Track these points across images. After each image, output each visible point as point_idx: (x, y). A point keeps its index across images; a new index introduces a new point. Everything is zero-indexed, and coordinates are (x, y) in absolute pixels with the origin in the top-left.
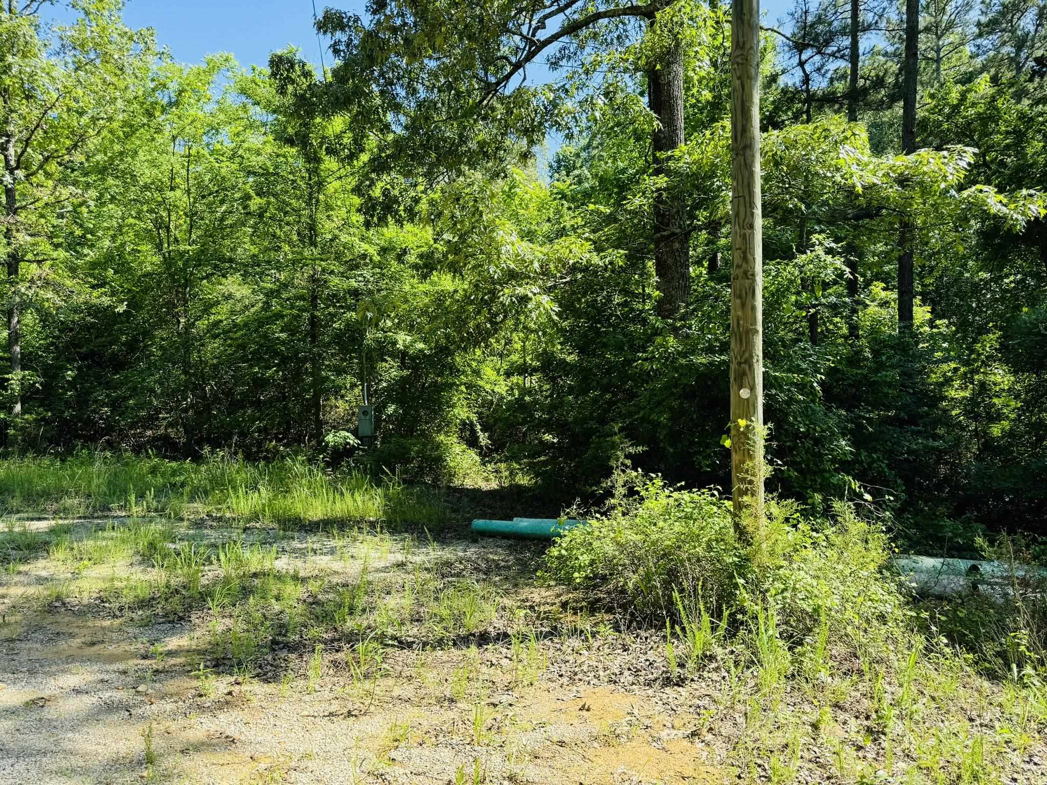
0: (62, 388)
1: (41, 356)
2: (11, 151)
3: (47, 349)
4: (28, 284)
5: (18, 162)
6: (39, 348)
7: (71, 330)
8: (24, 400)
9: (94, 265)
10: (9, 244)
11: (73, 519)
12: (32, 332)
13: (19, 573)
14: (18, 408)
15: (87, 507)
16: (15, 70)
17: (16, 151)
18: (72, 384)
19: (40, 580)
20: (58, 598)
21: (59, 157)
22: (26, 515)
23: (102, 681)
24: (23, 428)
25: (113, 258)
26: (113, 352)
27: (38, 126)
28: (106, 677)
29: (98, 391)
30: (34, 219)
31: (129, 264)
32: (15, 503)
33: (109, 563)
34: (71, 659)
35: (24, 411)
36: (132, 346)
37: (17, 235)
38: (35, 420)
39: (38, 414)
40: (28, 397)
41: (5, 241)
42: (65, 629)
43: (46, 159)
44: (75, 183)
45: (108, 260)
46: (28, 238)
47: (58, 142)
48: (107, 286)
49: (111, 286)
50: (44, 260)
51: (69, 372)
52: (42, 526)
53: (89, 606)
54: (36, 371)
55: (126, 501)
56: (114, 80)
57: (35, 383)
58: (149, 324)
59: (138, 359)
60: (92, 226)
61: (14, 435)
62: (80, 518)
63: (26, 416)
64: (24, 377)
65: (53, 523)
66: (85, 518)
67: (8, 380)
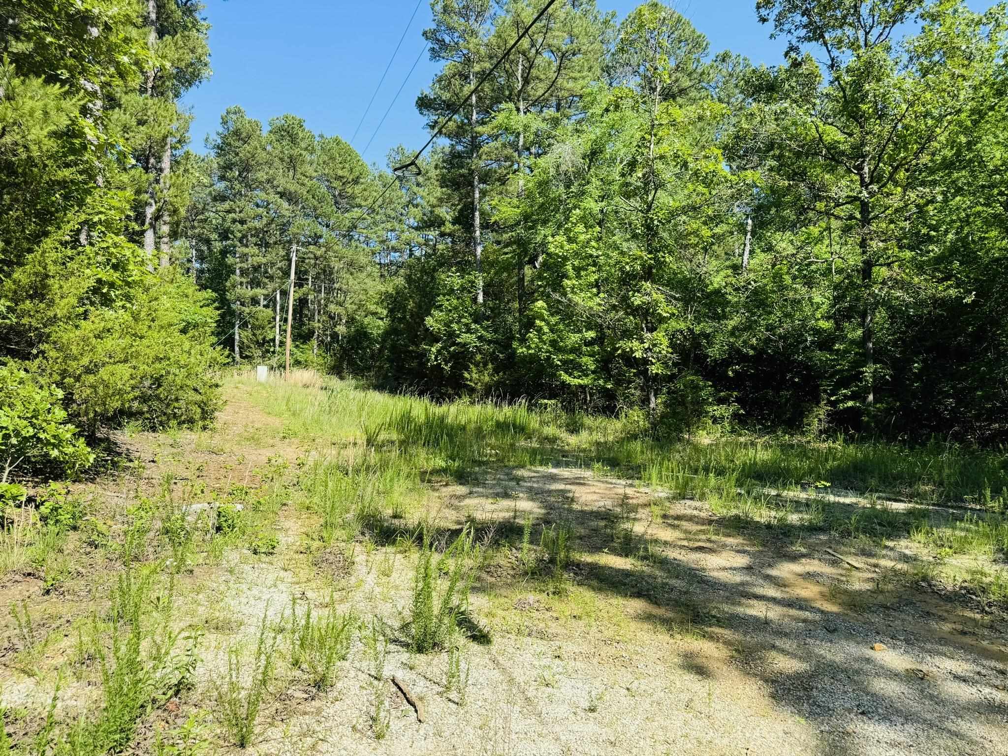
0: (908, 380)
1: (890, 350)
2: (866, 170)
3: (894, 343)
4: (880, 286)
5: (871, 177)
6: (888, 343)
7: (917, 324)
8: (876, 390)
9: (939, 260)
10: (864, 253)
11: (928, 505)
12: (882, 329)
13: (886, 547)
14: (871, 397)
15: (941, 496)
16: (870, 96)
17: (869, 169)
18: (918, 377)
19: (905, 558)
20: (925, 578)
21: (907, 163)
22: (884, 495)
23: (979, 673)
24: (875, 416)
25: (957, 250)
26: (959, 344)
27: (889, 140)
28: (983, 672)
29: (943, 382)
30: (884, 225)
31: (975, 253)
32: (873, 482)
33: (970, 554)
34: (943, 640)
35: (876, 400)
36: (979, 336)
37: (872, 243)
38: (886, 409)
39: (887, 403)
40: (879, 387)
41: (860, 251)
42: (934, 611)
43: (896, 169)
44: (923, 184)
45: (952, 252)
46: (881, 244)
47: (906, 150)
48: (953, 279)
49: (957, 278)
50: (893, 262)
51: (916, 365)
52: (899, 507)
53: (955, 593)
54: (887, 364)
55: (981, 494)
56: (963, 71)
57: (885, 375)
58: (997, 313)
59: (986, 350)
60: (934, 222)
61: (868, 422)
62: (934, 505)
63: (878, 406)
64: (876, 369)
65: (911, 505)
66: (938, 505)
67: (864, 372)
